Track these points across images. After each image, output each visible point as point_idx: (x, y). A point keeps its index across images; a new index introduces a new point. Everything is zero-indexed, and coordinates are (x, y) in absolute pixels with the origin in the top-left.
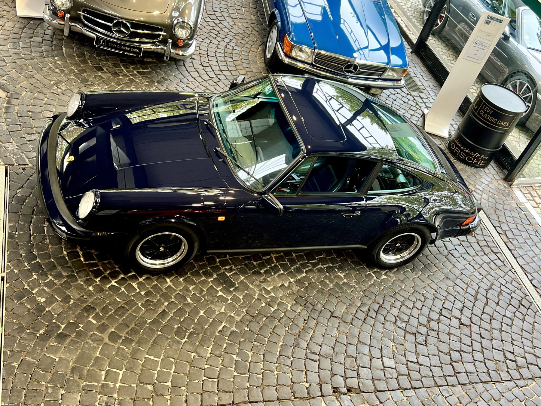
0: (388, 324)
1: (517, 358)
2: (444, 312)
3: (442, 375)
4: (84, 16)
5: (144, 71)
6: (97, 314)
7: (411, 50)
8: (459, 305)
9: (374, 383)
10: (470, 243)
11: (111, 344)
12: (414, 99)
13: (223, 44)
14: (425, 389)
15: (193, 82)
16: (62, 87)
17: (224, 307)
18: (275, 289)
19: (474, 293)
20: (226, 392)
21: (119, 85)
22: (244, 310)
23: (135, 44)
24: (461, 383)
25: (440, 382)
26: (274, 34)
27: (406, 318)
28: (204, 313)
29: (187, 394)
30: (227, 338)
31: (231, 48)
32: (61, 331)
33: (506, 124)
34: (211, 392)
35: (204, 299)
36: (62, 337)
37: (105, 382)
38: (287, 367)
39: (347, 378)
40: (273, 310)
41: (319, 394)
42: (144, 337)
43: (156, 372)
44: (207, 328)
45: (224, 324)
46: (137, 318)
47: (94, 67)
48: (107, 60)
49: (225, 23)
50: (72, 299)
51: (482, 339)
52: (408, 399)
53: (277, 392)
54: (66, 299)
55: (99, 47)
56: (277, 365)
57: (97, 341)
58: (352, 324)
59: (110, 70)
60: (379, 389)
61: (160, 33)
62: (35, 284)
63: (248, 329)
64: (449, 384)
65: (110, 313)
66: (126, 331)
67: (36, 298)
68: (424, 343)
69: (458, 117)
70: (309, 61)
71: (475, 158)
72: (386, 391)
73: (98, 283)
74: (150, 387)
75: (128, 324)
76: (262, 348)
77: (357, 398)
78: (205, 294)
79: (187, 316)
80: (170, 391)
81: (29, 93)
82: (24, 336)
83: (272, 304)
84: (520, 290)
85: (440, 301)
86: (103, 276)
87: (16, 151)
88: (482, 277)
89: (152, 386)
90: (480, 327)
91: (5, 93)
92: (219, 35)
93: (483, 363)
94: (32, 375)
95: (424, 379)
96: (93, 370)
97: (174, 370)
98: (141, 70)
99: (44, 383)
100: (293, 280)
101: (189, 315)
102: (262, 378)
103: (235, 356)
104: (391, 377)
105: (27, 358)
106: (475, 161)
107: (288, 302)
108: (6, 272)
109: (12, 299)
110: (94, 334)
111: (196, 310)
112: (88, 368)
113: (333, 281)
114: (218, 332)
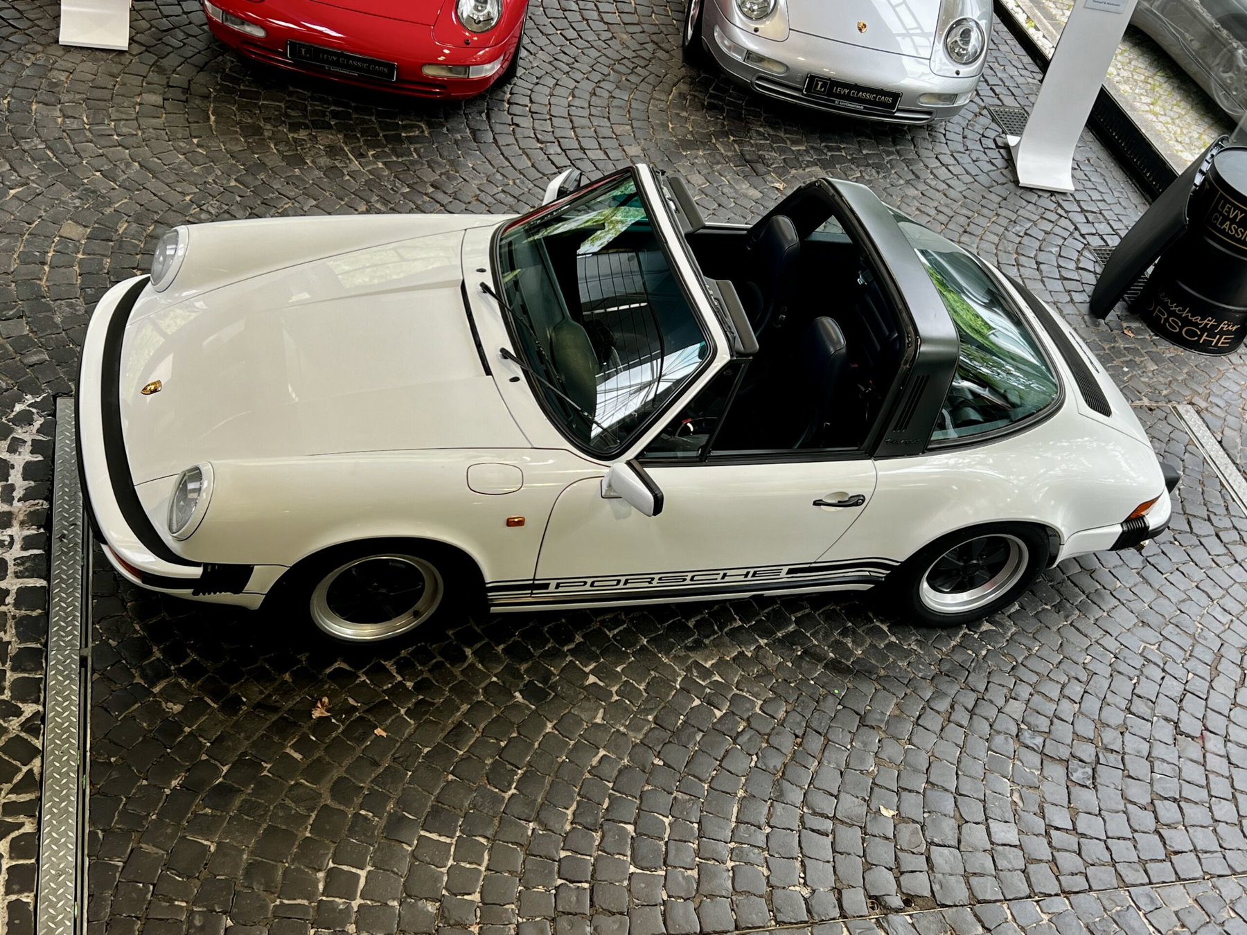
0: (999, 740)
2: (1140, 707)
3: (1136, 859)
6: (305, 738)
8: (1174, 688)
9: (968, 883)
10: (1198, 536)
11: (337, 806)
13: (586, 86)
14: (1095, 894)
15: (518, 181)
16: (210, 208)
17: (602, 711)
18: (720, 666)
19: (1209, 658)
20: (614, 914)
22: (650, 718)
24: (1182, 877)
25: (1132, 875)
27: (1043, 724)
28: (554, 727)
29: (520, 920)
30: (611, 785)
31: (606, 95)
32: (221, 780)
34: (576, 914)
35: (553, 694)
36: (224, 793)
37: (324, 898)
38: (756, 851)
39: (902, 873)
40: (718, 714)
41: (836, 913)
42: (415, 789)
43: (444, 870)
44: (564, 761)
45: (602, 752)
46: (398, 745)
47: (285, 157)
48: (314, 140)
49: (591, 37)
50: (244, 703)
51: (1232, 768)
52: (1053, 920)
53: (733, 910)
54: (231, 704)
56: (732, 845)
57: (307, 800)
58: (910, 741)
60: (980, 898)
62: (159, 670)
63: (661, 763)
64: (1154, 881)
65: (334, 734)
66: (373, 775)
67: (160, 705)
68: (1089, 783)
71: (1203, 330)
72: (1000, 901)
73: (305, 664)
74: (431, 907)
75: (377, 758)
76: (695, 807)
77: (928, 920)
78: (557, 681)
79: (514, 735)
80: (478, 914)
81: (135, 225)
82: (134, 794)
83: (715, 700)
85: (1127, 679)
88: (1230, 617)
89: (437, 904)
90: (1227, 740)
91: (80, 229)
92: (576, 65)
93: (1237, 829)
94: (154, 885)
95: (1091, 871)
96: (298, 870)
97: (488, 865)
98: (395, 159)
99: (184, 904)
100: (766, 641)
101: (519, 734)
102: (697, 877)
103: (630, 828)
104: (1010, 867)
105: (144, 846)
106: (1204, 337)
107: (756, 696)
108: (90, 645)
109: (106, 710)
110: (297, 784)
111: (537, 721)
112: (287, 865)
113: (864, 642)
114: (589, 772)
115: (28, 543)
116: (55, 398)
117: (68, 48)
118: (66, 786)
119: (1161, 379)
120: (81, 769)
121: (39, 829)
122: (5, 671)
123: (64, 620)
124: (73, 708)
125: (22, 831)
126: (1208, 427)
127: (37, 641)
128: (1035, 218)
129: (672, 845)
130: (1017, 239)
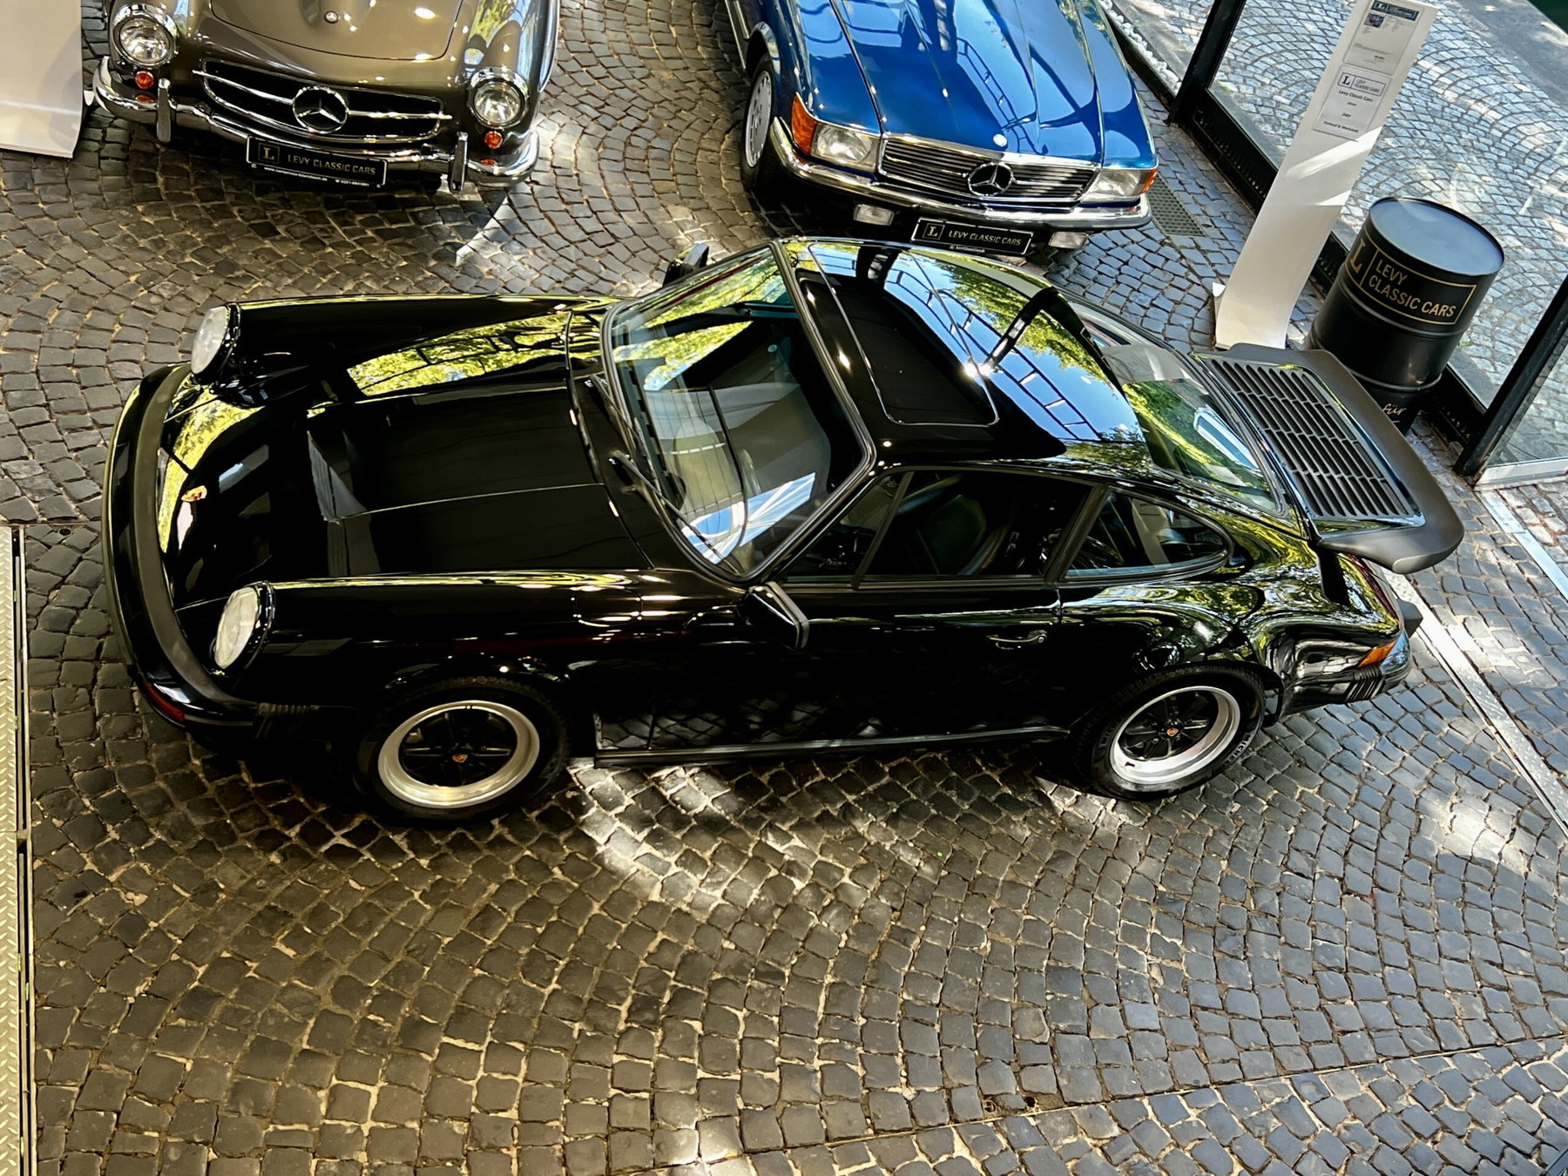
1: (1510, 978)
2: (1298, 862)
3: (1298, 1042)
4: (212, 83)
5: (394, 227)
6: (297, 929)
7: (1166, 116)
8: (1338, 839)
9: (1100, 1076)
11: (340, 1011)
12: (1183, 257)
13: (619, 134)
14: (1250, 1085)
15: (539, 251)
16: (161, 290)
17: (659, 887)
18: (801, 827)
19: (1380, 801)
20: (680, 1128)
21: (324, 275)
22: (718, 893)
23: (365, 152)
24: (1353, 1060)
25: (1293, 1060)
26: (764, 96)
27: (1186, 887)
28: (602, 908)
29: (567, 1139)
30: (672, 974)
31: (643, 144)
32: (196, 983)
33: (1448, 312)
34: (634, 1130)
35: (599, 869)
36: (198, 1002)
37: (328, 1122)
38: (849, 1047)
39: (1022, 1068)
40: (799, 886)
41: (946, 1117)
42: (435, 987)
44: (614, 948)
45: (660, 936)
46: (412, 935)
47: (252, 226)
48: (286, 203)
49: (622, 73)
50: (222, 891)
51: (1408, 930)
52: (1202, 1115)
53: (822, 1118)
54: (205, 893)
55: (260, 168)
56: (819, 1041)
57: (302, 1004)
58: (1028, 911)
59: (298, 230)
60: (1116, 1093)
61: (433, 115)
62: (116, 853)
63: (732, 946)
64: (1319, 1066)
65: (333, 925)
66: (383, 973)
67: (119, 896)
68: (1239, 953)
70: (869, 166)
72: (1139, 1096)
73: (295, 841)
74: (460, 1128)
75: (387, 952)
76: (774, 997)
77: (1055, 1121)
78: (603, 853)
79: (554, 919)
80: (516, 1134)
81: (68, 313)
82: (91, 1004)
83: (797, 870)
84: (1515, 783)
85: (1282, 830)
86: (307, 819)
87: (38, 481)
88: (1403, 754)
89: (466, 1125)
90: (1401, 897)
92: (607, 109)
93: (1415, 1002)
94: (119, 1114)
95: (1244, 1058)
96: (294, 1089)
97: (526, 1074)
98: (387, 226)
99: (156, 1135)
100: (854, 797)
101: (560, 917)
102: (778, 1080)
103: (697, 1025)
104: (1150, 1055)
105: (104, 1066)
107: (845, 862)
108: (29, 826)
109: (51, 903)
110: (292, 986)
111: (580, 901)
112: (280, 1083)
113: (971, 794)
114: (646, 960)
118: (5, 997)
120: (23, 976)
124: (10, 902)
128: (1162, 285)
129: (750, 1045)
130: (1142, 312)
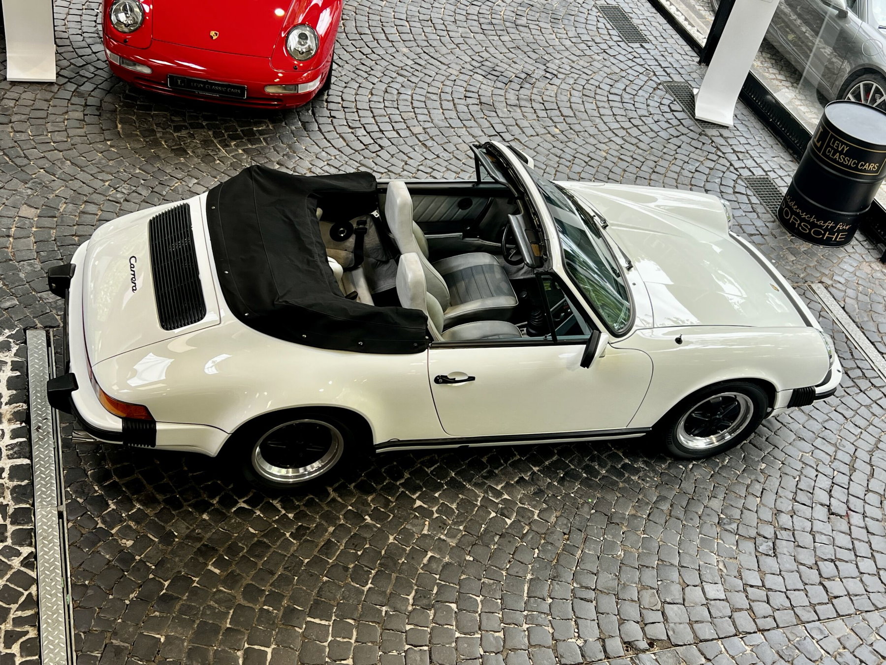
0: (706, 527)
2: (802, 497)
3: (808, 604)
6: (221, 558)
7: (698, 59)
8: (824, 482)
9: (692, 628)
11: (247, 604)
12: (713, 142)
13: (381, 87)
14: (781, 630)
15: (337, 157)
16: (123, 190)
17: (427, 525)
18: (508, 488)
19: (847, 459)
22: (461, 528)
24: (841, 614)
25: (806, 615)
27: (736, 513)
28: (395, 539)
30: (437, 577)
31: (396, 92)
32: (164, 591)
33: (874, 167)
35: (392, 515)
36: (167, 600)
38: (543, 616)
39: (646, 625)
40: (509, 522)
41: (602, 656)
42: (301, 589)
43: (326, 644)
44: (403, 562)
45: (430, 554)
46: (286, 559)
47: (173, 150)
48: (192, 136)
49: (381, 52)
50: (176, 537)
51: (870, 536)
52: (754, 650)
53: (530, 658)
54: (167, 538)
56: (525, 613)
57: (226, 601)
58: (644, 532)
59: (199, 151)
60: (702, 638)
62: (115, 518)
63: (472, 559)
64: (821, 618)
65: (241, 554)
66: (271, 581)
67: (118, 542)
69: (790, 164)
71: (826, 230)
72: (715, 639)
73: (217, 506)
75: (272, 569)
76: (498, 588)
77: (666, 655)
78: (394, 506)
79: (367, 546)
81: (71, 205)
82: (105, 606)
83: (506, 512)
85: (792, 478)
86: (223, 493)
87: (59, 303)
88: (860, 430)
90: (864, 516)
91: (33, 210)
92: (372, 72)
93: (877, 577)
95: (777, 614)
96: (223, 650)
97: (356, 638)
98: (250, 146)
100: (538, 468)
101: (370, 545)
102: (503, 637)
103: (454, 606)
104: (721, 615)
105: (114, 641)
106: (827, 235)
107: (534, 507)
108: (64, 503)
109: (79, 548)
110: (219, 591)
111: (381, 535)
112: (215, 648)
113: (606, 464)
114: (422, 568)
115: (15, 434)
116: (25, 330)
117: (14, 83)
118: (55, 603)
119: (799, 266)
120: (65, 590)
121: (39, 634)
122: (6, 525)
123: (45, 486)
124: (56, 548)
125: (27, 637)
126: (834, 297)
127: (27, 503)
128: (701, 159)
129: (484, 616)
130: (691, 175)
